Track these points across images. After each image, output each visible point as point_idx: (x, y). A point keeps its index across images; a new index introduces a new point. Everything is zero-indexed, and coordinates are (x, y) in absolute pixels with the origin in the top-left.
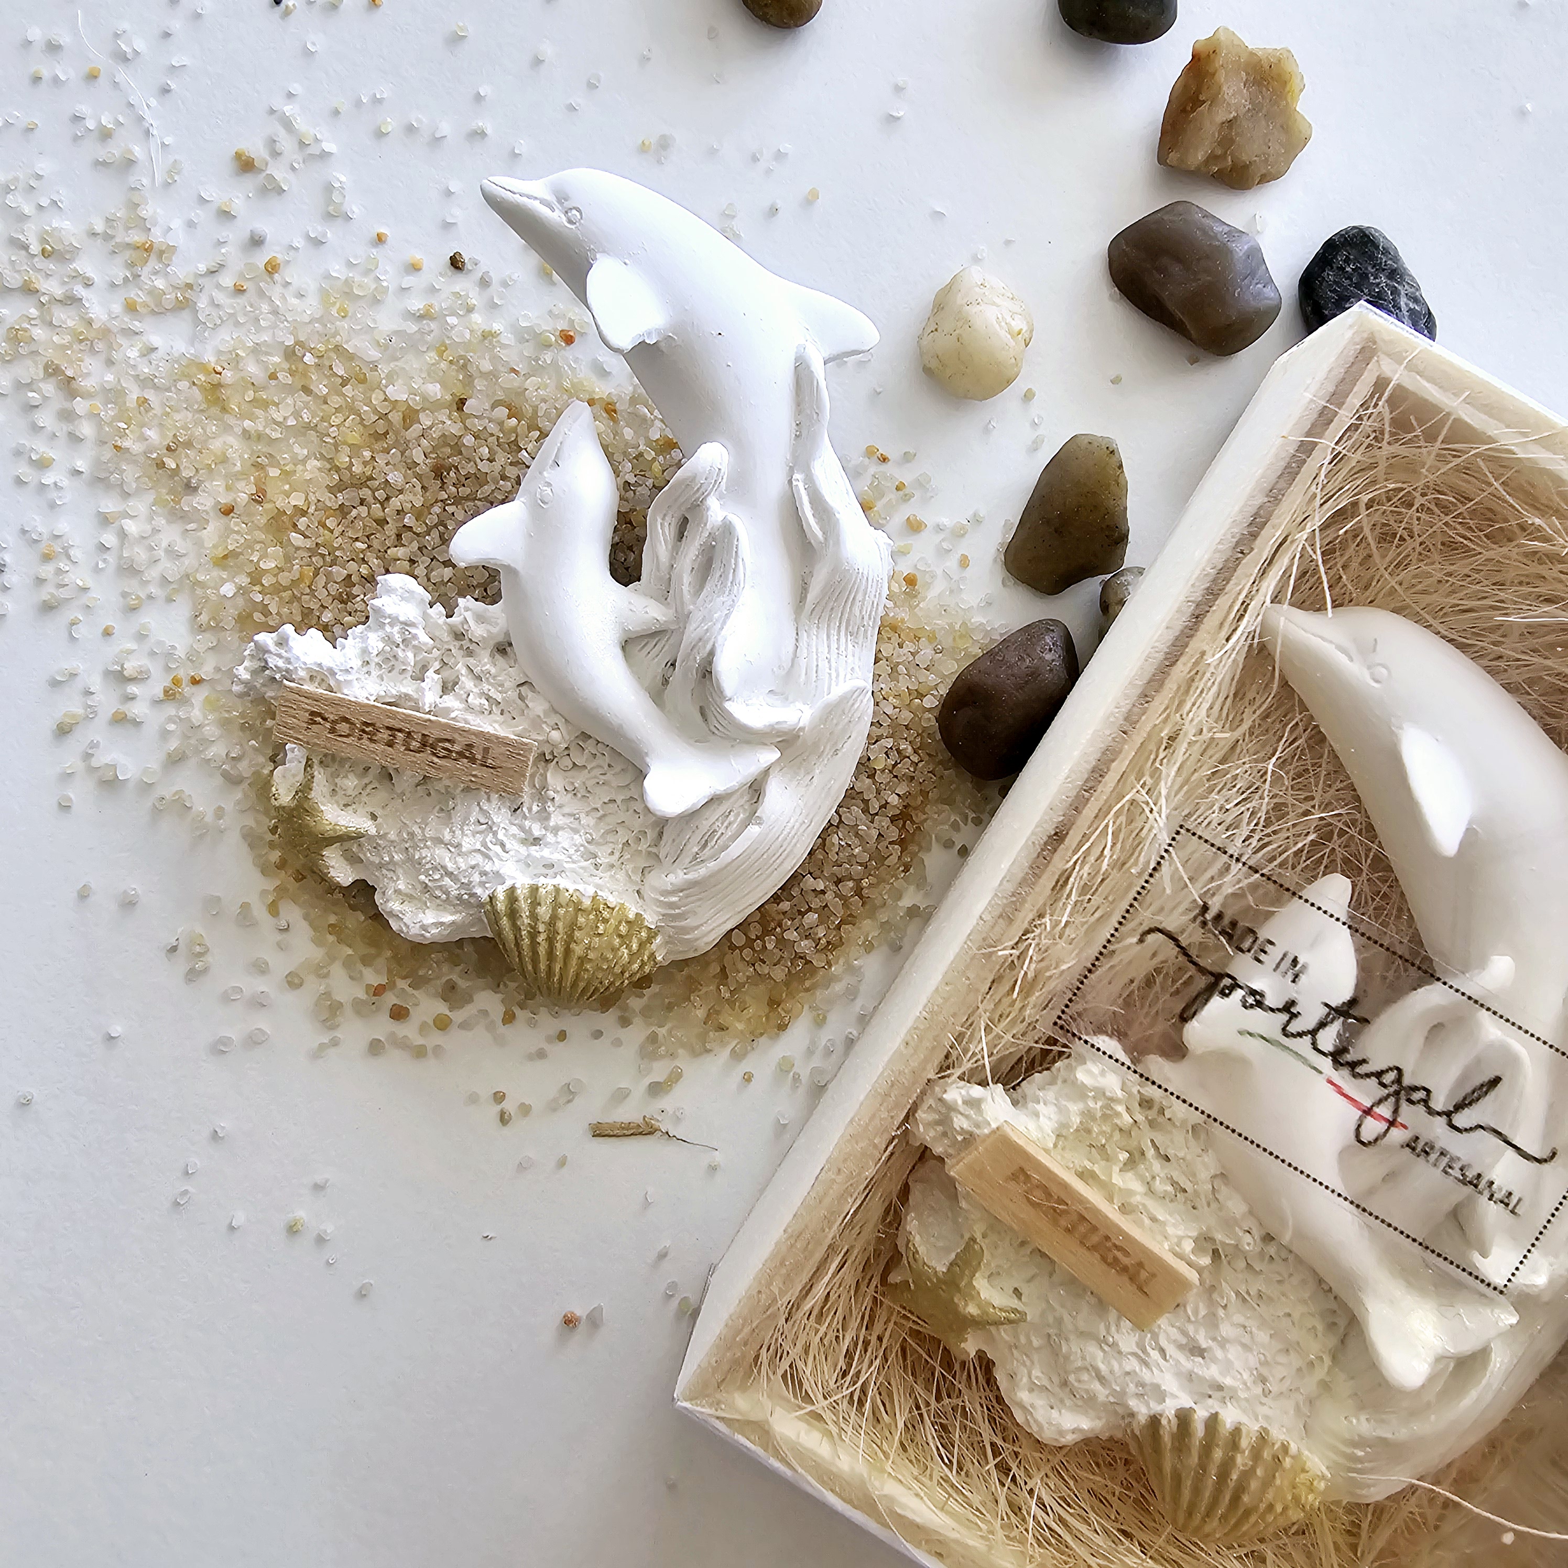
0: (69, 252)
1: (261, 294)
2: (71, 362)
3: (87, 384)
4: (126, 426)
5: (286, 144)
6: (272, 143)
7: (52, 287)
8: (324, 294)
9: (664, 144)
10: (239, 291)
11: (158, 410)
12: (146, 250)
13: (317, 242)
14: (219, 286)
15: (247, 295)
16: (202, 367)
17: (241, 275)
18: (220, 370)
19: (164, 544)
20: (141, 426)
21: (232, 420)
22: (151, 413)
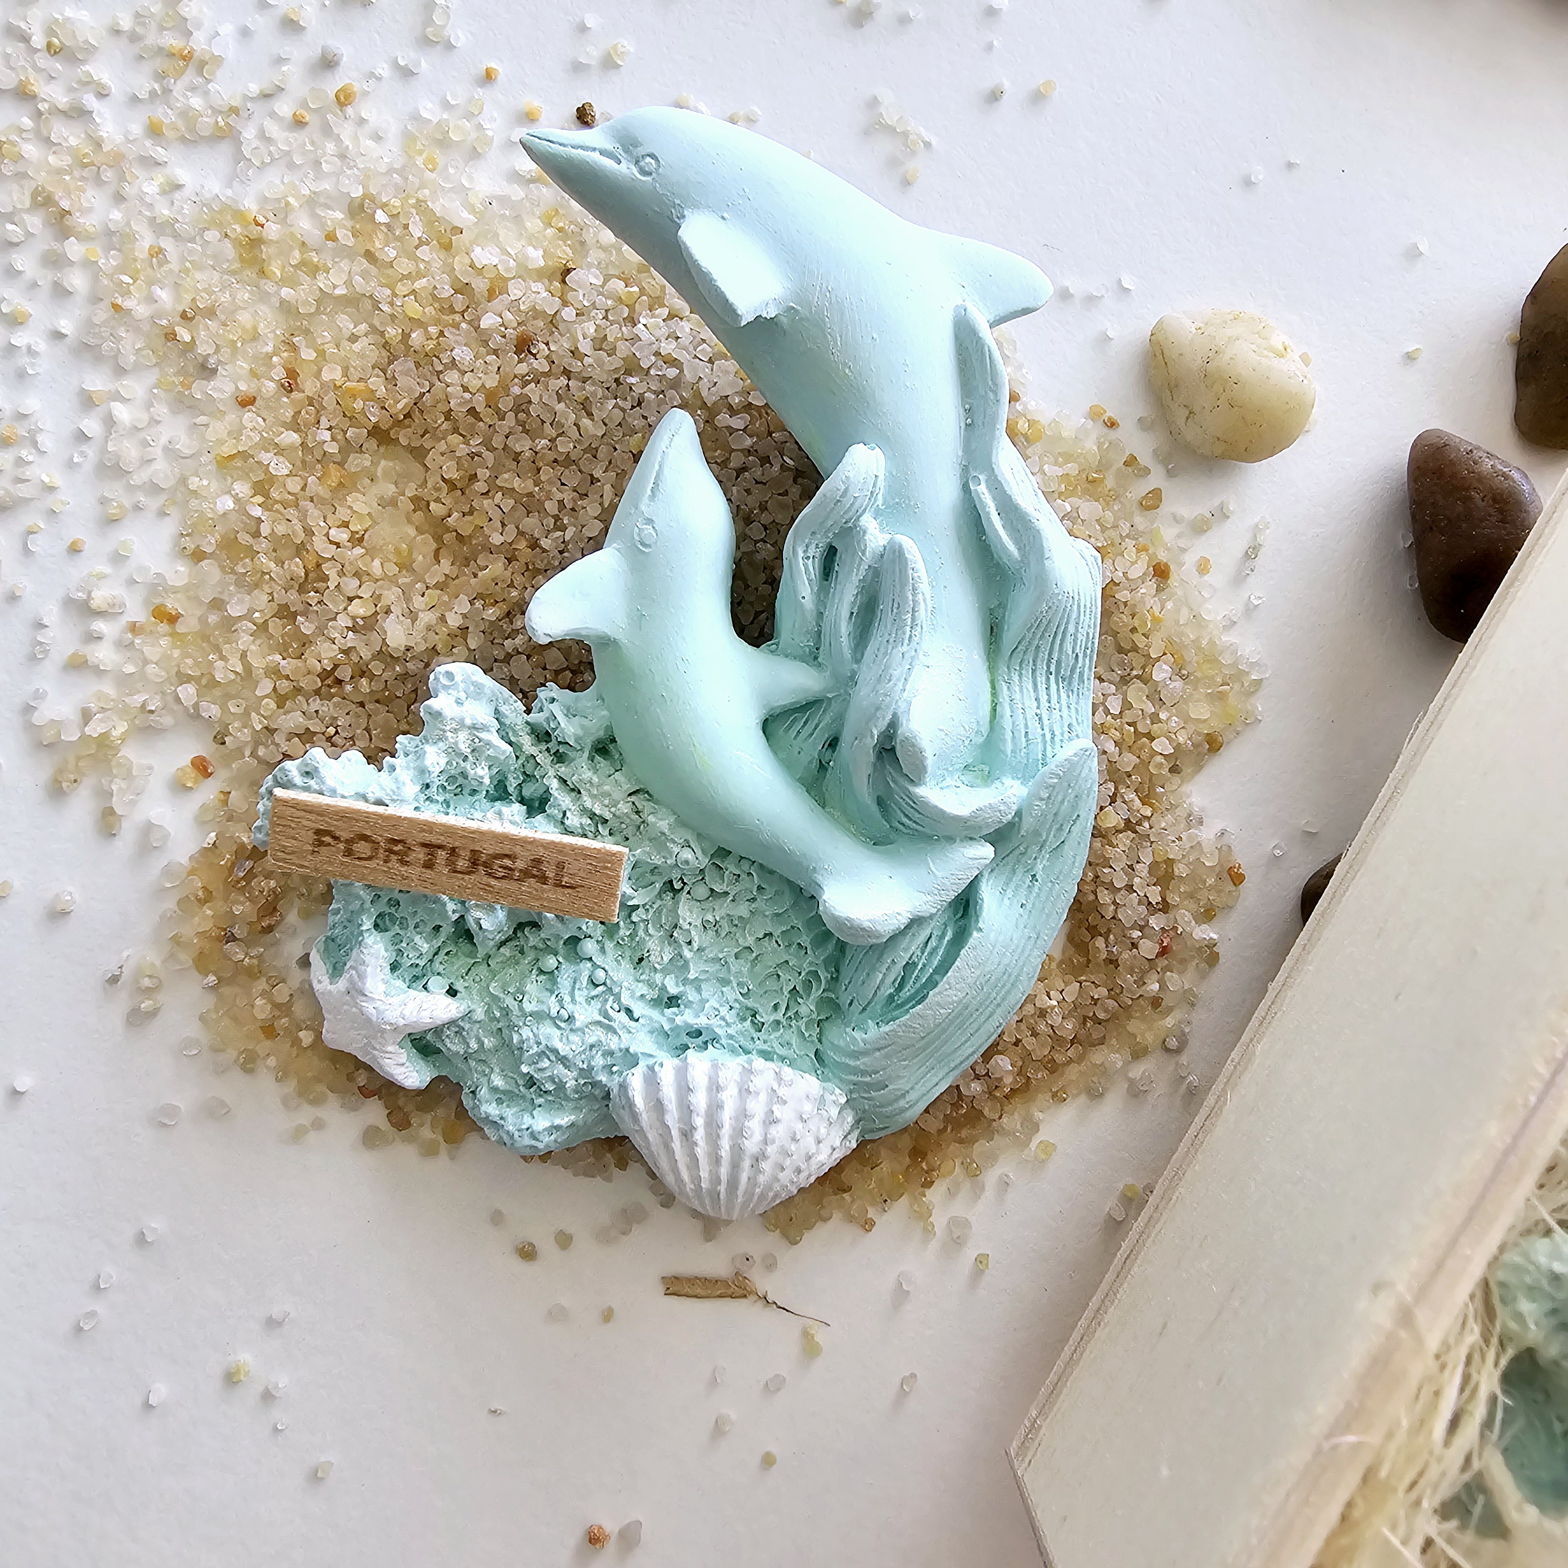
0: (82, 50)
1: (327, 130)
2: (69, 193)
3: (87, 222)
4: (131, 281)
7: (56, 93)
8: (408, 139)
10: (299, 123)
11: (174, 265)
12: (184, 58)
13: (406, 73)
14: (273, 115)
15: (308, 128)
16: (239, 215)
17: (304, 104)
18: (264, 221)
19: (164, 440)
20: (151, 283)
21: (269, 287)
22: (166, 268)
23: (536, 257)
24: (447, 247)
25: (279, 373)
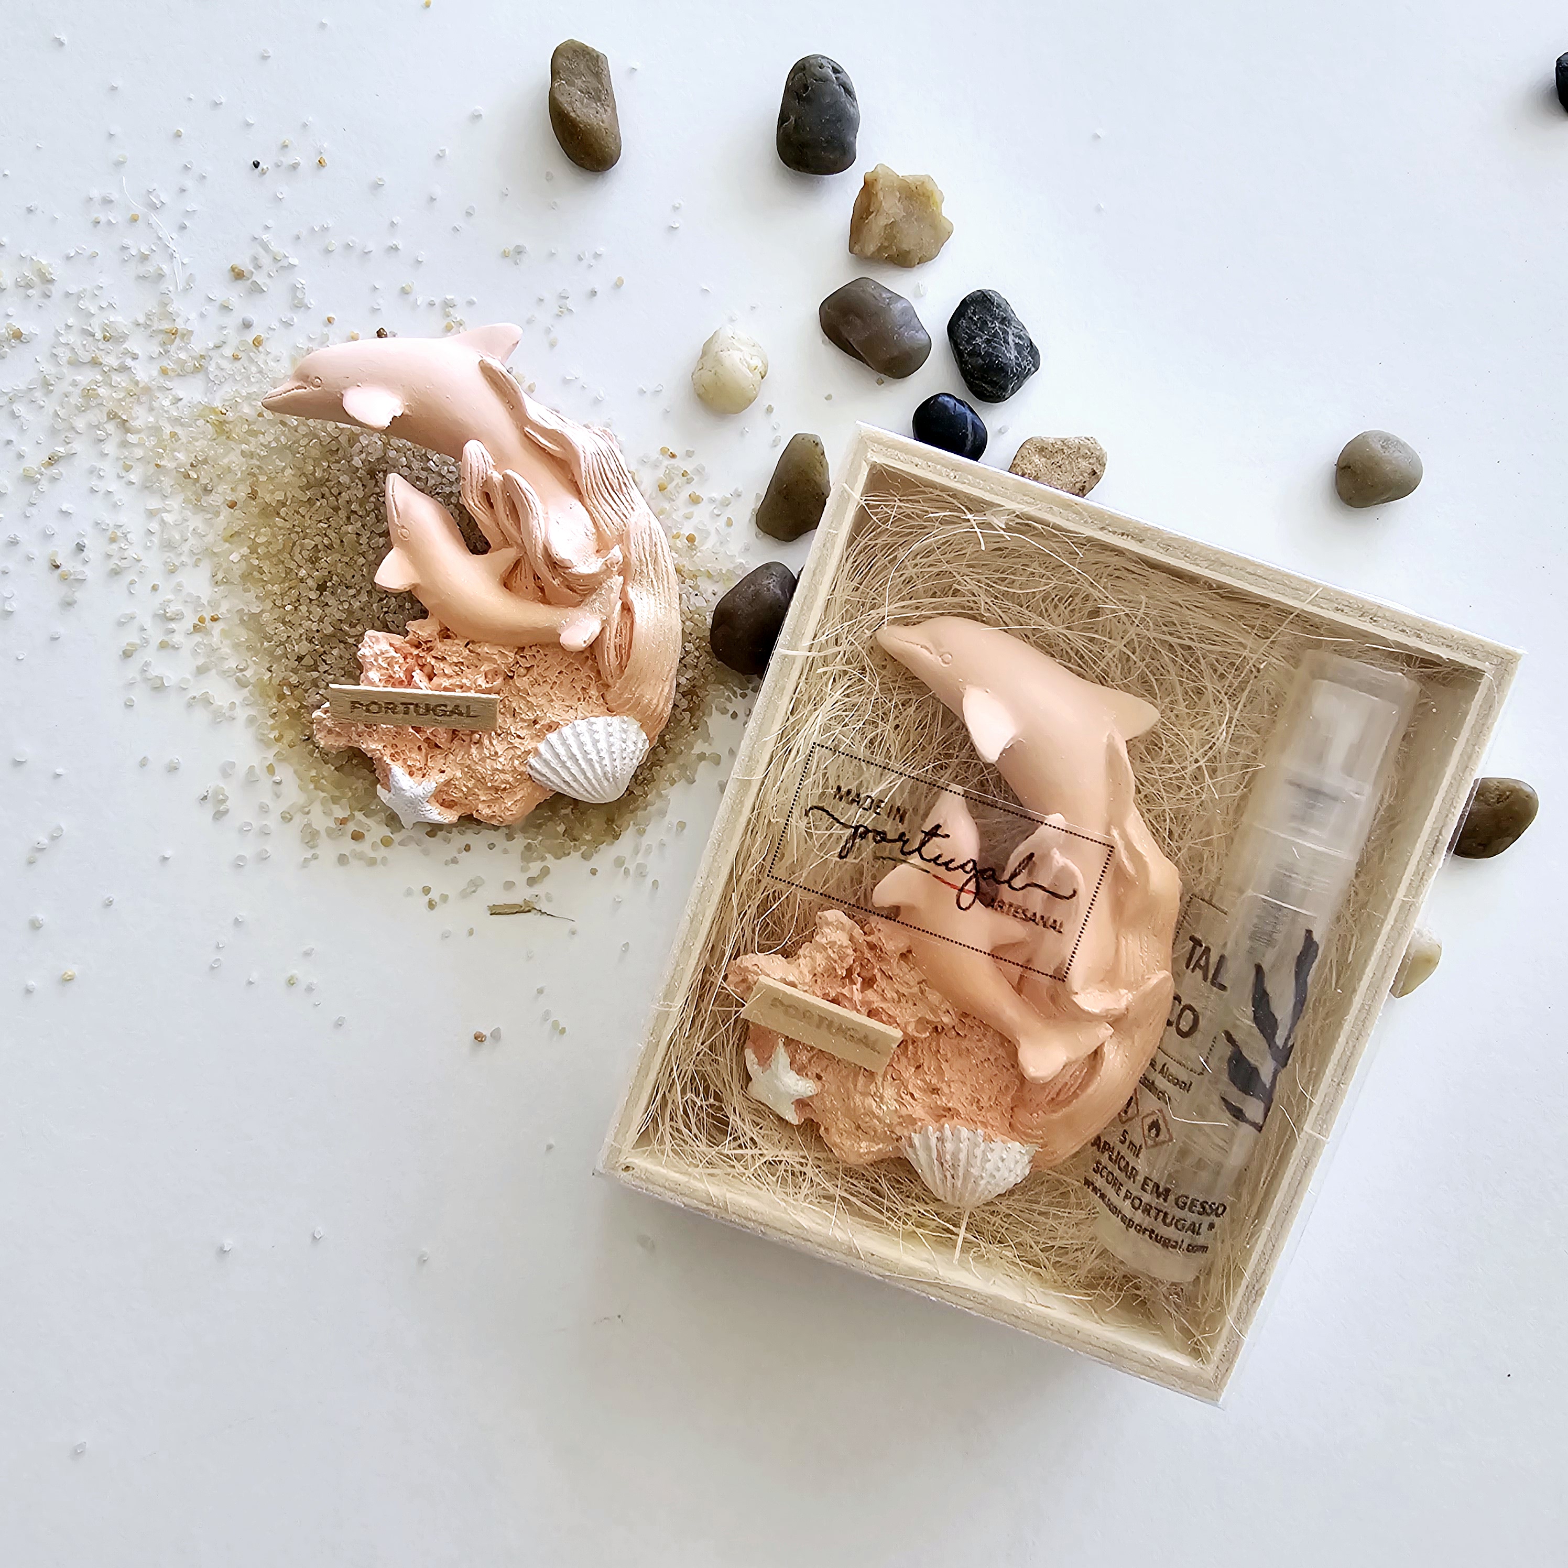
0: (121, 337)
1: (251, 360)
2: (125, 410)
3: (135, 424)
4: (163, 451)
5: (265, 260)
6: (255, 259)
7: (111, 361)
9: (519, 251)
10: (236, 358)
11: (184, 440)
12: (173, 334)
13: (288, 324)
14: (222, 356)
15: (241, 361)
16: (213, 410)
17: (238, 349)
18: (225, 412)
19: (191, 528)
20: (173, 451)
21: (234, 445)
22: (180, 442)
25: (247, 489)
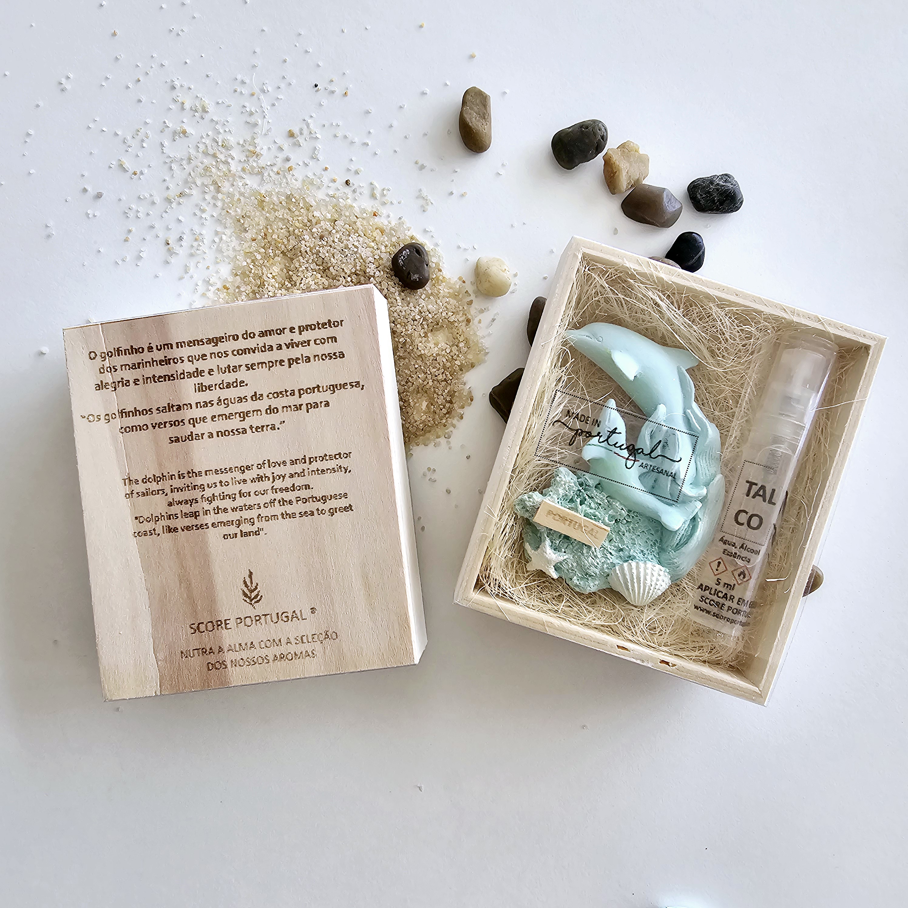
0: (230, 147)
1: (285, 176)
2: (221, 182)
3: (223, 189)
4: (232, 206)
5: (306, 132)
6: (301, 130)
7: (222, 157)
8: (304, 181)
10: (278, 173)
12: (254, 153)
13: (306, 165)
14: (272, 170)
15: (280, 175)
16: (260, 194)
17: (280, 169)
18: (266, 196)
19: (233, 246)
20: (237, 207)
21: (264, 213)
22: (241, 204)
23: (329, 216)
24: (308, 210)
25: (263, 234)
